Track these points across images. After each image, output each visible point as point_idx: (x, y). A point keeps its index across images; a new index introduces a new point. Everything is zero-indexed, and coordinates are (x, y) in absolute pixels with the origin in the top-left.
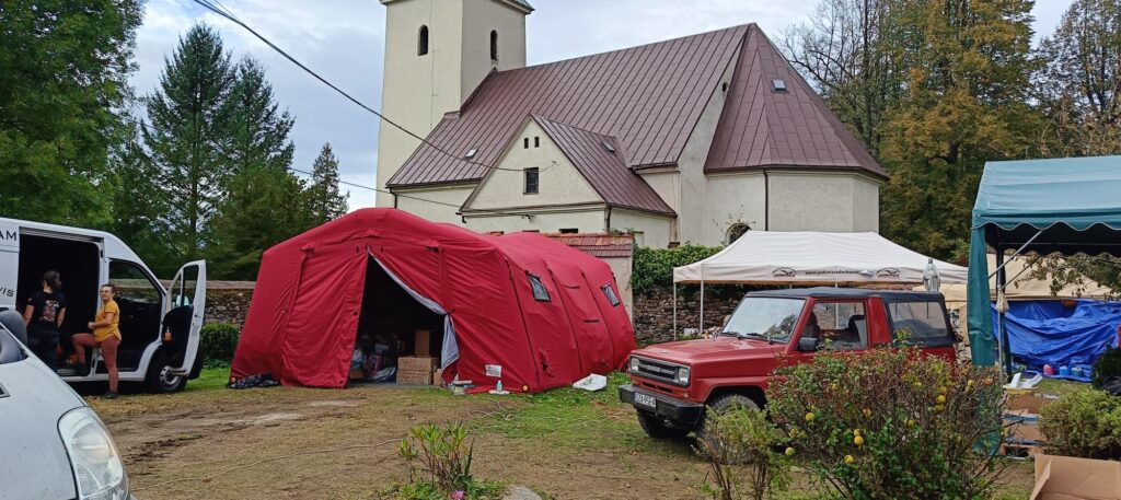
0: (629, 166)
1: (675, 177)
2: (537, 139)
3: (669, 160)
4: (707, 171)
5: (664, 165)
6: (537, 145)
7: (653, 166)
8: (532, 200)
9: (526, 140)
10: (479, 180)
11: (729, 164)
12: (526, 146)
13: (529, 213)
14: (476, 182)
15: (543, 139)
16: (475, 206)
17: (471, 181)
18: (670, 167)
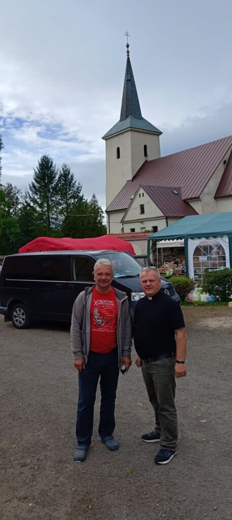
0: (183, 199)
1: (199, 202)
2: (143, 194)
3: (197, 196)
4: (216, 198)
5: (195, 198)
6: (143, 196)
7: (191, 199)
8: (143, 216)
9: (140, 194)
10: (126, 209)
11: (223, 195)
12: (140, 197)
13: (141, 221)
14: (125, 210)
15: (145, 194)
16: (126, 220)
17: (123, 209)
18: (197, 199)
